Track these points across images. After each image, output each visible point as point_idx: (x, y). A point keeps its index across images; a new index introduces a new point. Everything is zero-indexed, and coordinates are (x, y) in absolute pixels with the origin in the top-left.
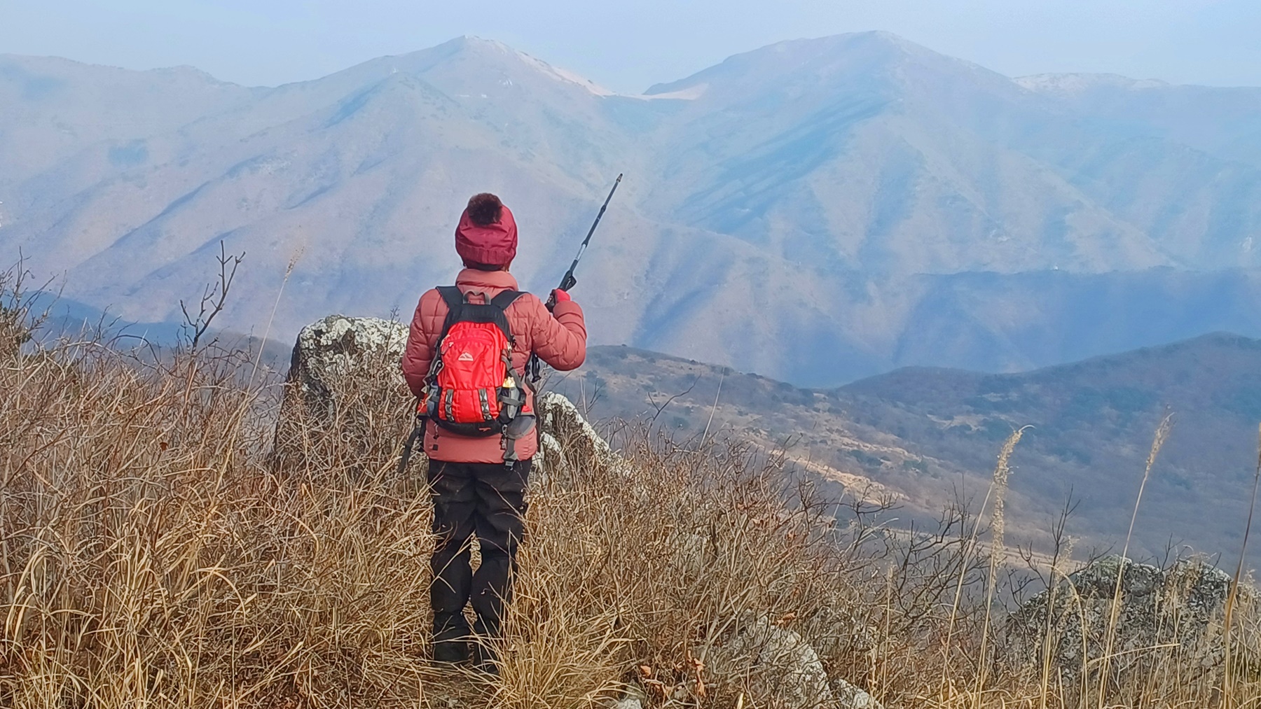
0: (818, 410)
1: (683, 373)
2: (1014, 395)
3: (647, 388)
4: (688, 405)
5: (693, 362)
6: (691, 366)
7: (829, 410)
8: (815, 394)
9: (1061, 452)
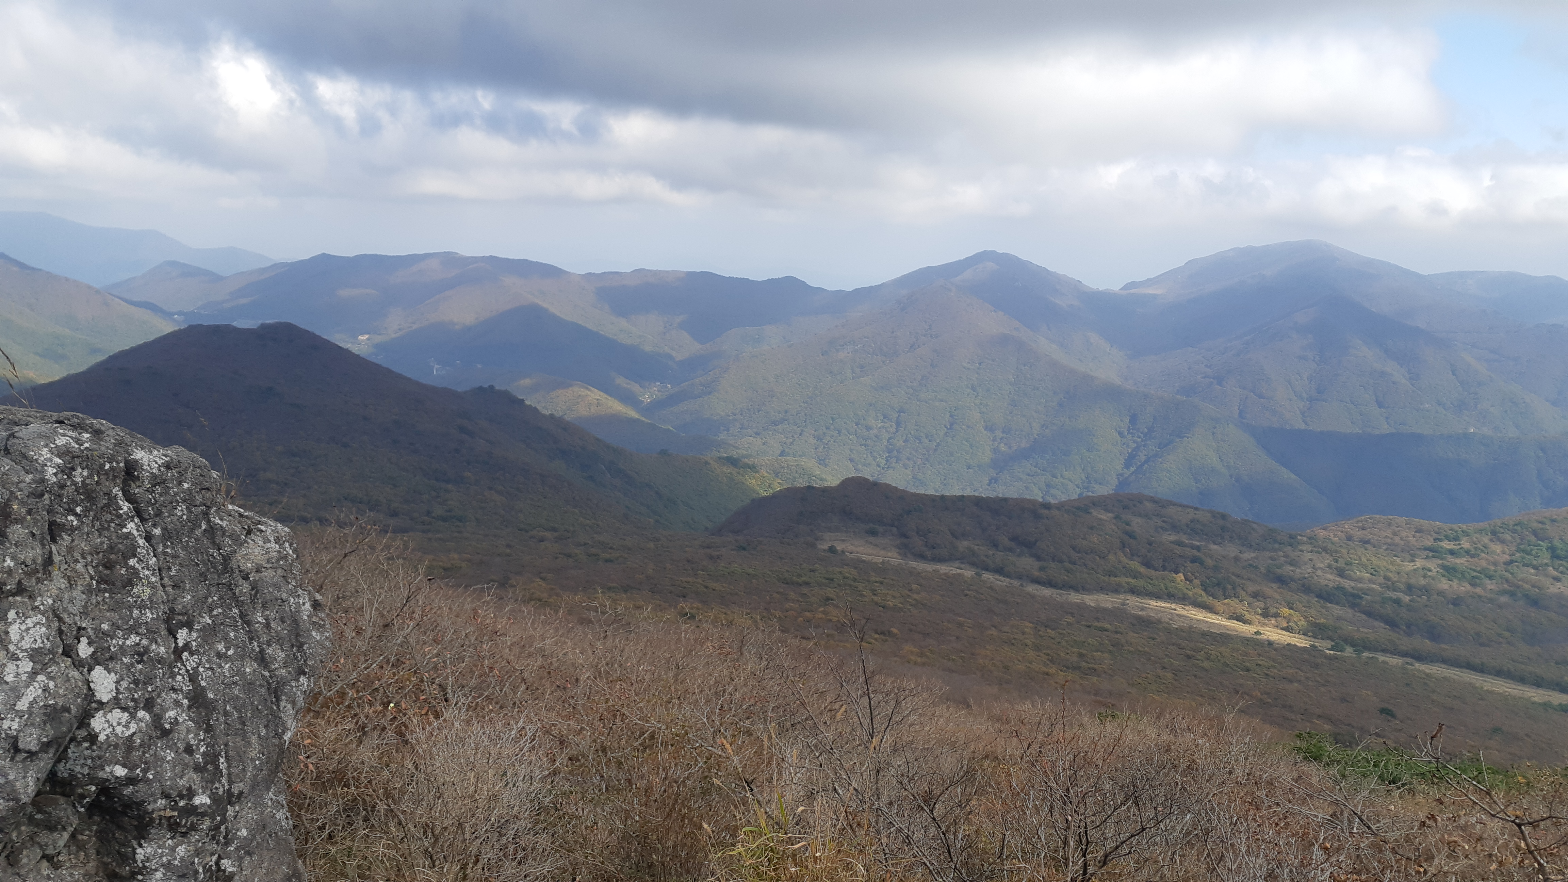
0: (1302, 551)
4: (1198, 543)
5: (1196, 509)
6: (1195, 512)
7: (1312, 551)
8: (1299, 537)
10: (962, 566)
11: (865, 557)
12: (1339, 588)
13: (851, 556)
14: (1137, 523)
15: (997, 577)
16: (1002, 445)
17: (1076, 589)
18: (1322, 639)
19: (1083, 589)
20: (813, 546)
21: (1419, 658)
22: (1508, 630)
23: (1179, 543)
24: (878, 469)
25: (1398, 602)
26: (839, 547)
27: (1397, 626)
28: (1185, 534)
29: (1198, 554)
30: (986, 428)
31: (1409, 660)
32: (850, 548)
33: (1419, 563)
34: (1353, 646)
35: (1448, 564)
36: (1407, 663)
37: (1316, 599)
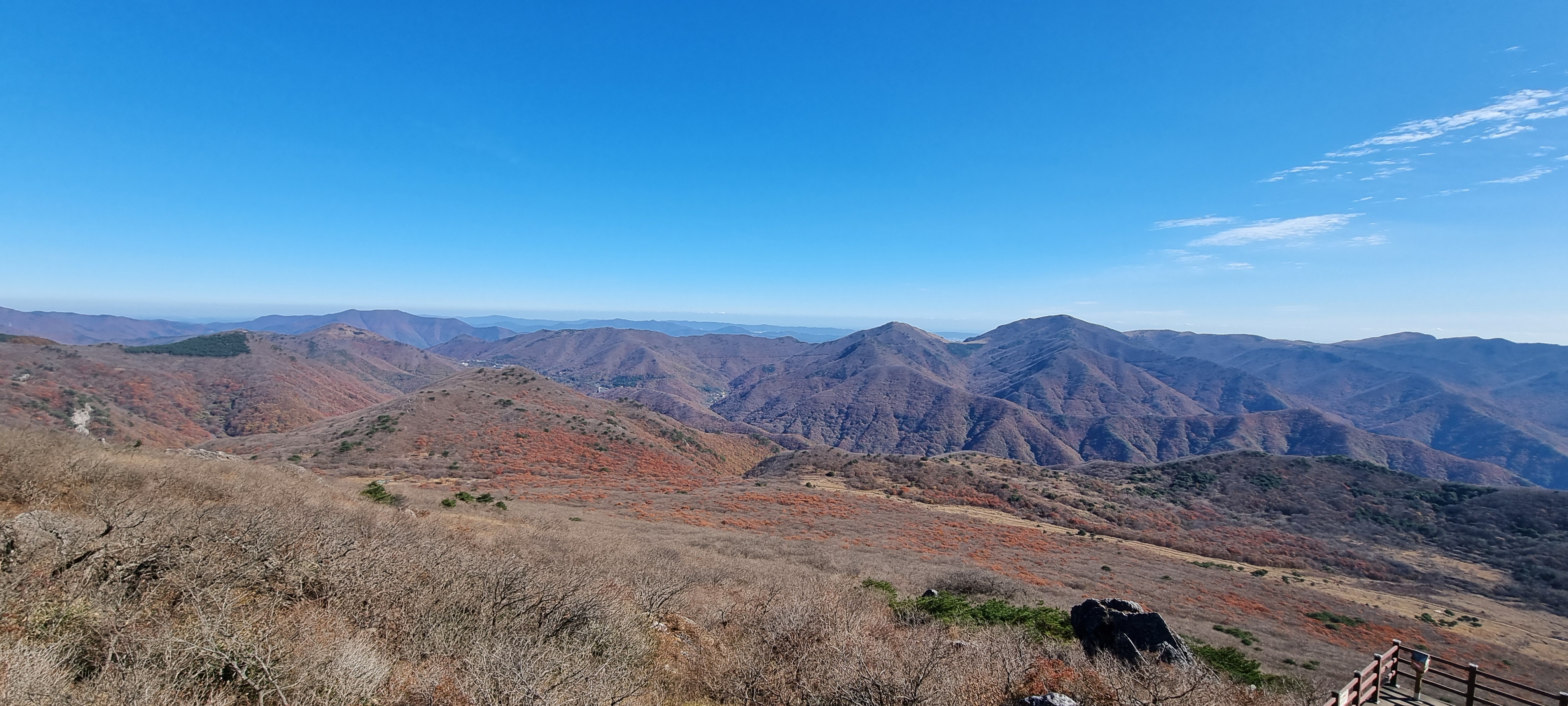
1: (1002, 463)
2: (1149, 475)
3: (987, 470)
4: (1005, 477)
9: (1174, 502)
10: (880, 492)
11: (826, 489)
13: (818, 488)
15: (898, 498)
18: (1073, 529)
19: (945, 503)
21: (1126, 538)
25: (1112, 507)
26: (812, 483)
27: (1115, 521)
31: (1119, 539)
37: (1070, 507)
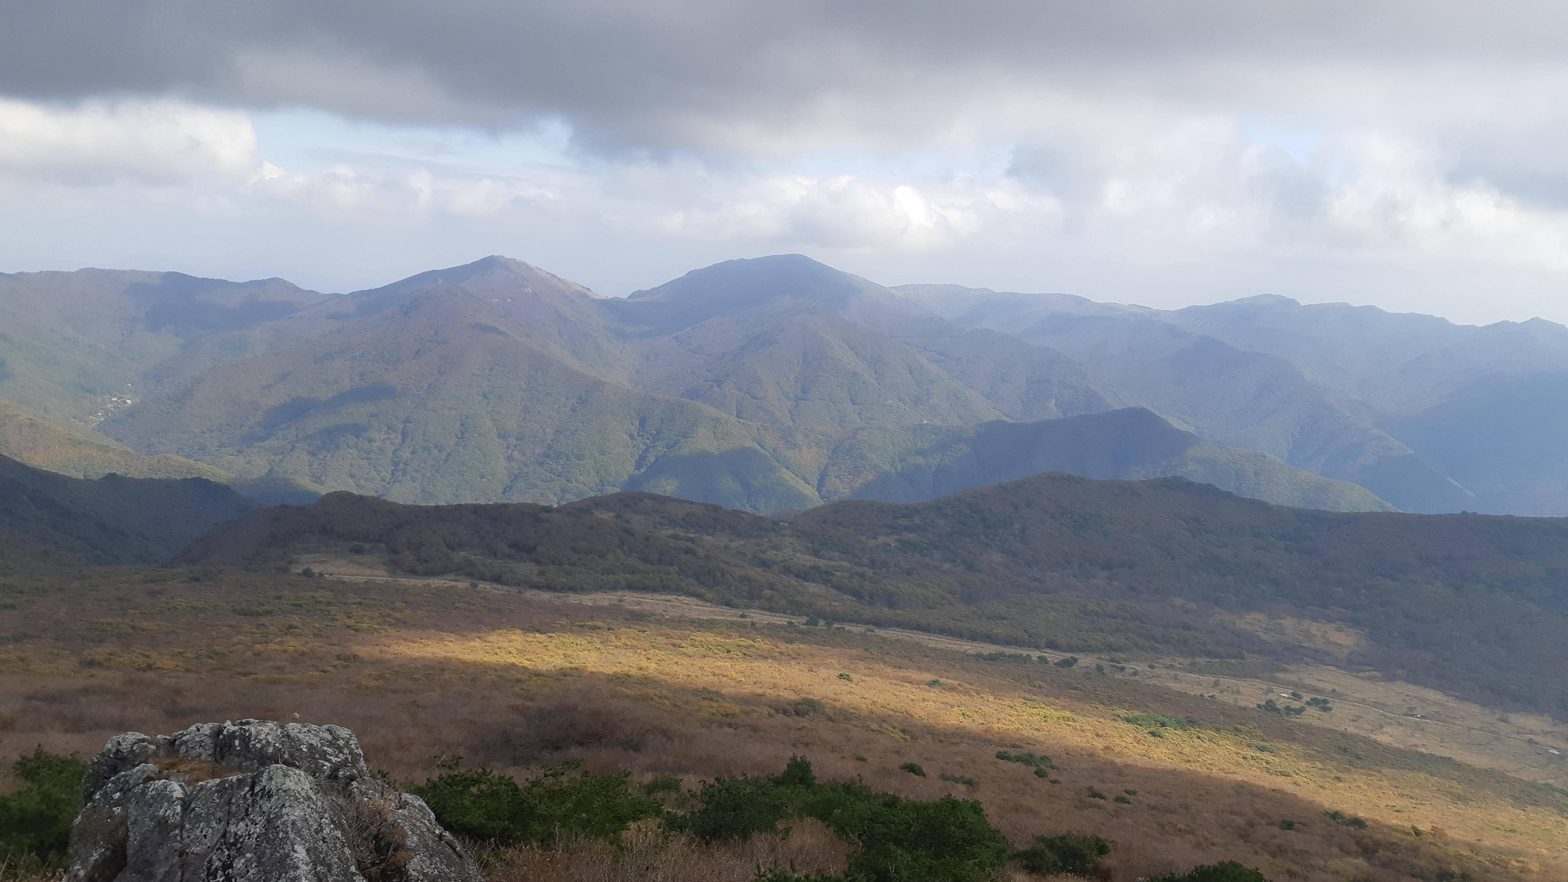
1: (687, 511)
6: (691, 506)
9: (951, 561)
10: (457, 578)
11: (346, 579)
12: (815, 568)
13: (331, 578)
14: (638, 522)
15: (494, 585)
16: (516, 452)
17: (573, 590)
18: (799, 615)
19: (582, 589)
20: (286, 570)
21: (878, 624)
22: (950, 593)
23: (675, 537)
24: (383, 483)
25: (862, 575)
26: (316, 569)
27: (863, 598)
28: (681, 527)
29: (692, 546)
30: (499, 436)
31: (870, 627)
32: (331, 569)
33: (881, 540)
34: (825, 619)
35: (904, 538)
36: (869, 630)
37: (795, 579)
